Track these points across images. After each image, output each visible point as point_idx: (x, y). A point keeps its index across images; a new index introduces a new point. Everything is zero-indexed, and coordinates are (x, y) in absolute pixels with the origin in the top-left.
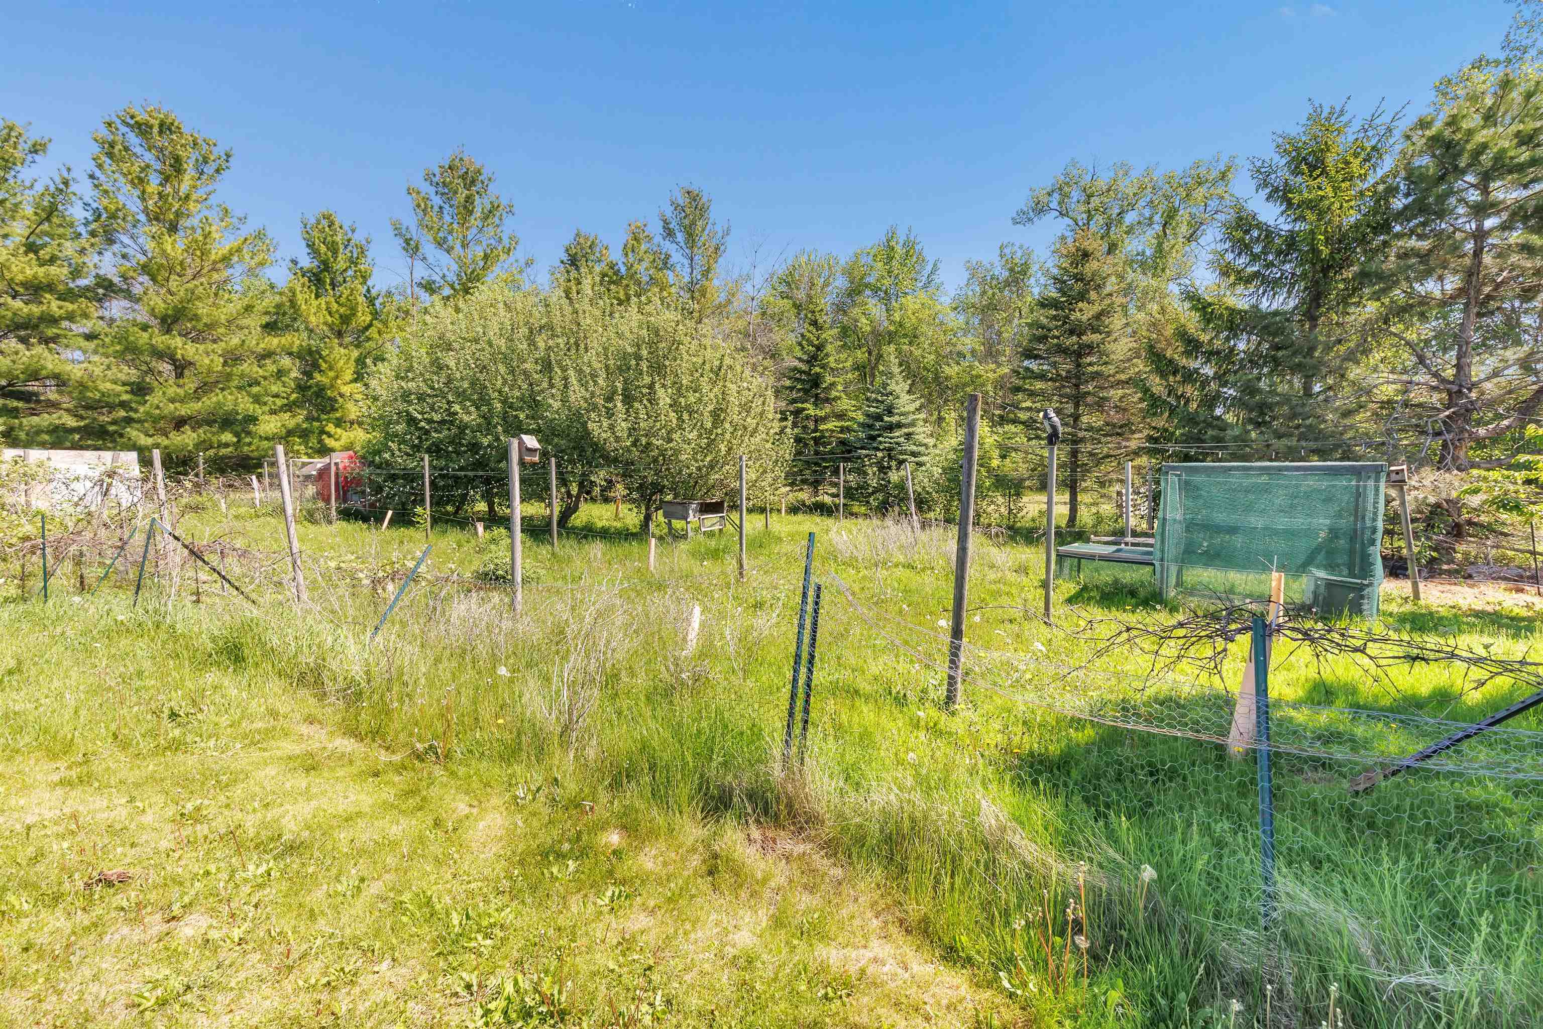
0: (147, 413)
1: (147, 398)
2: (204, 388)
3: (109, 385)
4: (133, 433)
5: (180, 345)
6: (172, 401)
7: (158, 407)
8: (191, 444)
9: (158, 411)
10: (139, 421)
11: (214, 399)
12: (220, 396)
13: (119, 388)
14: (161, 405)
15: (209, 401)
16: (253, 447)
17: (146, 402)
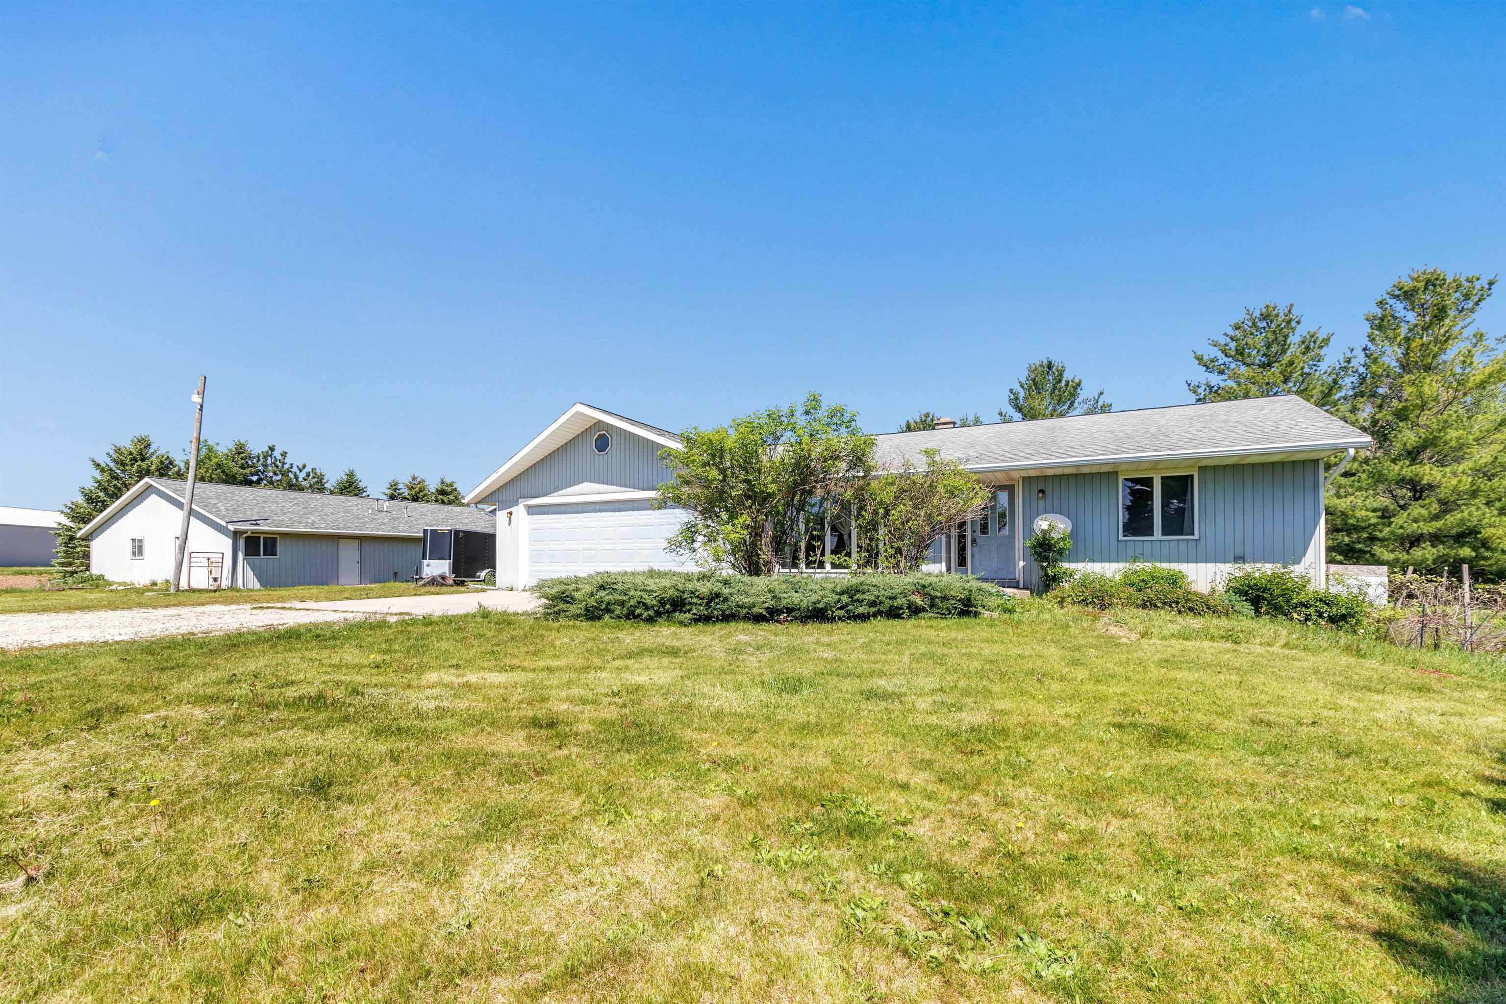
0: (1392, 533)
1: (1392, 520)
2: (1447, 507)
3: (1363, 513)
4: (1378, 550)
5: (1427, 472)
6: (1416, 521)
7: (1402, 527)
8: (1431, 558)
9: (1401, 531)
10: (1382, 540)
11: (1459, 516)
12: (1466, 514)
13: (1371, 514)
14: (1405, 525)
15: (1451, 519)
16: (1492, 561)
17: (1392, 523)
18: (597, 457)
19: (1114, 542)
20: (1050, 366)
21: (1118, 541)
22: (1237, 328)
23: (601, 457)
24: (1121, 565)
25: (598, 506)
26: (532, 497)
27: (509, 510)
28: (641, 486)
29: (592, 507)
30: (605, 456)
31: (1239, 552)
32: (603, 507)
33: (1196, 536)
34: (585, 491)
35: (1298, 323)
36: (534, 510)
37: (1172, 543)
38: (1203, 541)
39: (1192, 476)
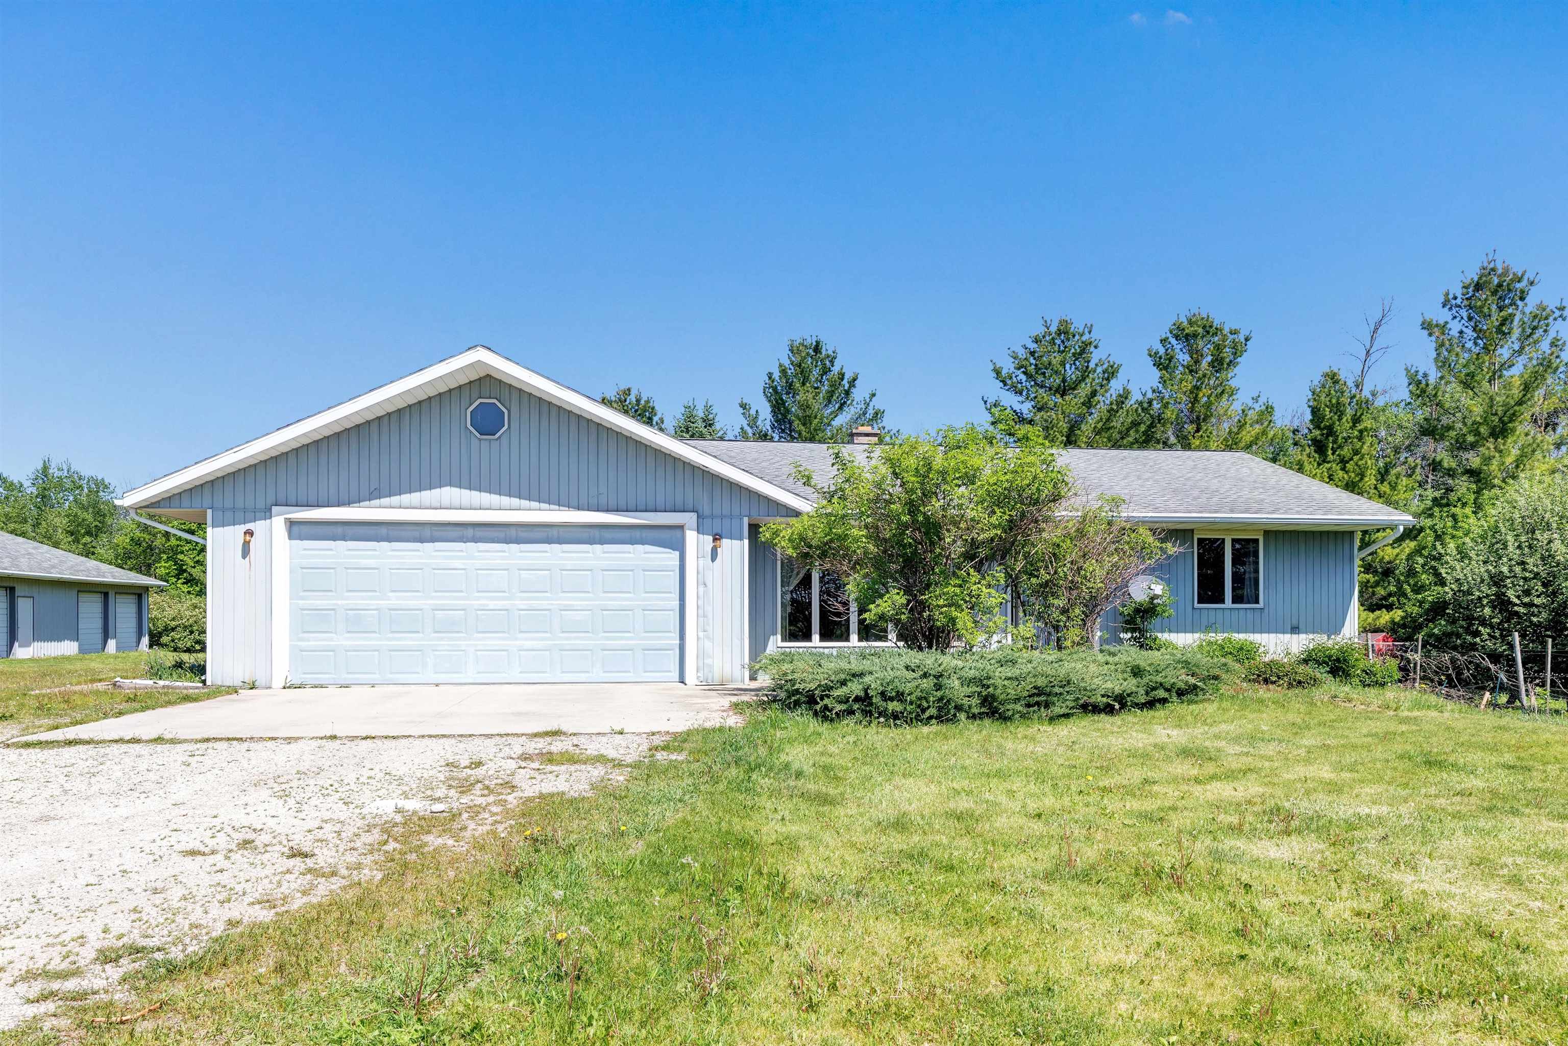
18: (475, 442)
19: (1189, 609)
20: (817, 349)
21: (1193, 608)
22: (1037, 341)
23: (485, 445)
24: (1197, 635)
25: (470, 532)
26: (309, 505)
27: (243, 528)
28: (574, 502)
29: (457, 532)
30: (495, 445)
31: (1295, 622)
32: (479, 533)
33: (1261, 605)
34: (446, 502)
35: (1096, 347)
36: (305, 529)
37: (1241, 612)
38: (1266, 611)
39: (1257, 541)
